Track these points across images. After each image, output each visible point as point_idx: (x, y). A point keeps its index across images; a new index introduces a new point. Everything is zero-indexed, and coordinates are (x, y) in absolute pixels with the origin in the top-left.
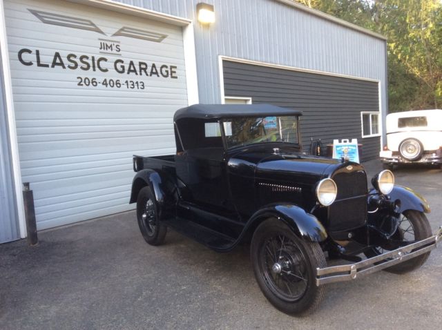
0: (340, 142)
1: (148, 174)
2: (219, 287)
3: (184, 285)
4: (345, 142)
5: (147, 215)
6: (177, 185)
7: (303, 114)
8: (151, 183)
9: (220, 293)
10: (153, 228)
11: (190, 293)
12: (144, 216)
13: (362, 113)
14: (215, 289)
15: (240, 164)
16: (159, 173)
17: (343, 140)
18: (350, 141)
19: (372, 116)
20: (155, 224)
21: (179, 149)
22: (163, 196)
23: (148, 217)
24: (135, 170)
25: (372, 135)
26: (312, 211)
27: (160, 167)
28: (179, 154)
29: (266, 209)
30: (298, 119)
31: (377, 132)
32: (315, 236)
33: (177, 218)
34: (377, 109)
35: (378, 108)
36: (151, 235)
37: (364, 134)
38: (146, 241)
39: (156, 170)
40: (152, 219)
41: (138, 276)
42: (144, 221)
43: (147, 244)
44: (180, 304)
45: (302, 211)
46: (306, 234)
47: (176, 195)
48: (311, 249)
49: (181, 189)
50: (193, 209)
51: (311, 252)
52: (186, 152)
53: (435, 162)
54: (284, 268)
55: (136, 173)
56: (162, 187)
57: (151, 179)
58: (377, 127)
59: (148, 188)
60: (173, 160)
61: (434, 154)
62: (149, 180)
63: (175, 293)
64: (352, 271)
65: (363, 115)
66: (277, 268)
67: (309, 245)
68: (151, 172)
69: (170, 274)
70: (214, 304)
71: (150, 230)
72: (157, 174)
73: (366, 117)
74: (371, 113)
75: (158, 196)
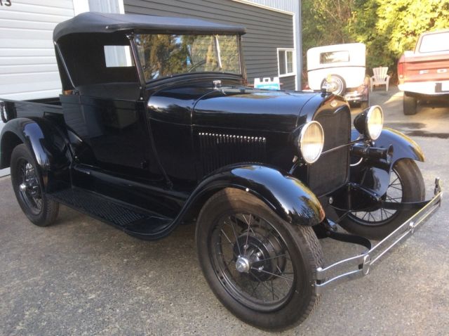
0: (261, 81)
1: (22, 126)
2: (147, 290)
3: (91, 291)
4: (267, 80)
5: (27, 185)
6: (68, 139)
7: (247, 31)
8: (28, 139)
9: (150, 299)
10: (39, 202)
11: (103, 306)
12: (23, 187)
13: (278, 49)
14: (141, 293)
15: (170, 107)
16: (38, 123)
17: (264, 79)
18: (272, 80)
19: (288, 52)
20: (40, 198)
21: (66, 86)
22: (48, 156)
23: (29, 189)
24: (5, 121)
25: (287, 75)
26: (291, 172)
27: (40, 114)
28: (66, 93)
29: (217, 176)
30: (240, 39)
31: (292, 71)
32: (304, 211)
33: (73, 187)
34: (291, 45)
35: (293, 44)
36: (37, 213)
37: (281, 74)
38: (32, 222)
39: (36, 119)
40: (35, 189)
41: (18, 282)
42: (24, 194)
43: (33, 226)
44: (89, 329)
45: (276, 173)
46: (292, 211)
47: (68, 155)
48: (301, 235)
49: (74, 145)
50: (95, 173)
51: (301, 240)
52: (77, 89)
53: (357, 101)
54: (254, 265)
55: (5, 124)
56: (46, 144)
57: (27, 134)
58: (291, 64)
59: (23, 146)
60: (59, 104)
61: (356, 92)
62: (24, 134)
63: (78, 307)
64: (365, 263)
65: (280, 52)
66: (244, 264)
67: (297, 230)
68: (26, 123)
69: (69, 273)
70: (143, 322)
71: (35, 205)
72: (36, 125)
73: (282, 53)
74: (287, 50)
75: (40, 157)
